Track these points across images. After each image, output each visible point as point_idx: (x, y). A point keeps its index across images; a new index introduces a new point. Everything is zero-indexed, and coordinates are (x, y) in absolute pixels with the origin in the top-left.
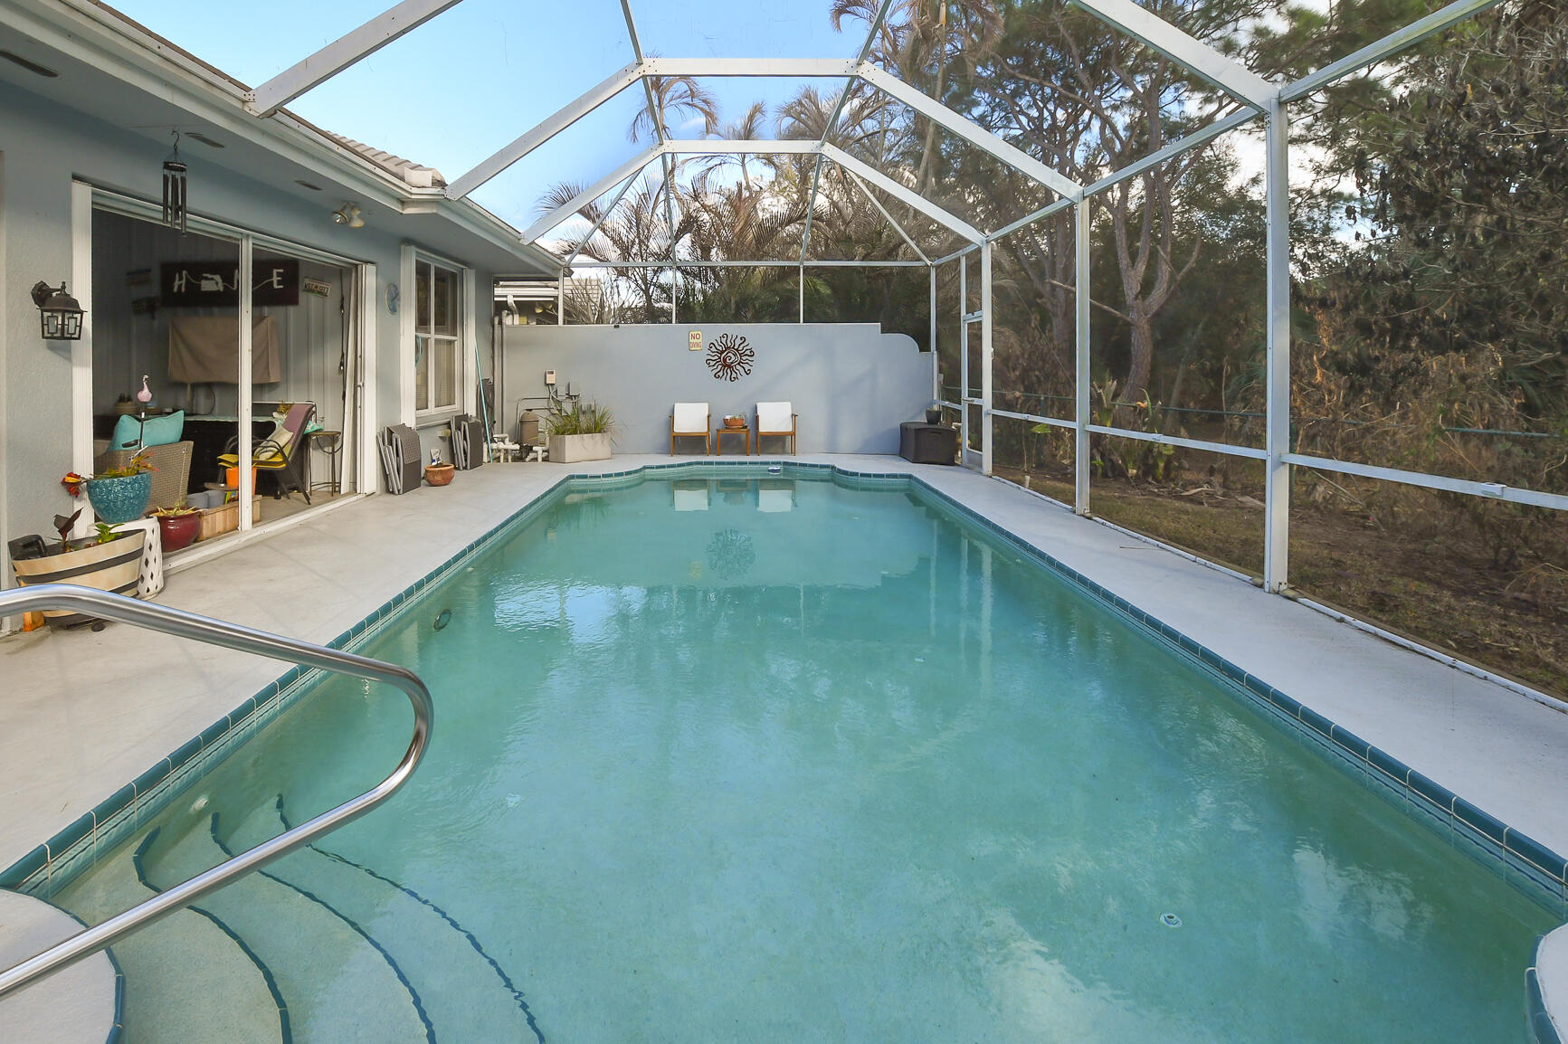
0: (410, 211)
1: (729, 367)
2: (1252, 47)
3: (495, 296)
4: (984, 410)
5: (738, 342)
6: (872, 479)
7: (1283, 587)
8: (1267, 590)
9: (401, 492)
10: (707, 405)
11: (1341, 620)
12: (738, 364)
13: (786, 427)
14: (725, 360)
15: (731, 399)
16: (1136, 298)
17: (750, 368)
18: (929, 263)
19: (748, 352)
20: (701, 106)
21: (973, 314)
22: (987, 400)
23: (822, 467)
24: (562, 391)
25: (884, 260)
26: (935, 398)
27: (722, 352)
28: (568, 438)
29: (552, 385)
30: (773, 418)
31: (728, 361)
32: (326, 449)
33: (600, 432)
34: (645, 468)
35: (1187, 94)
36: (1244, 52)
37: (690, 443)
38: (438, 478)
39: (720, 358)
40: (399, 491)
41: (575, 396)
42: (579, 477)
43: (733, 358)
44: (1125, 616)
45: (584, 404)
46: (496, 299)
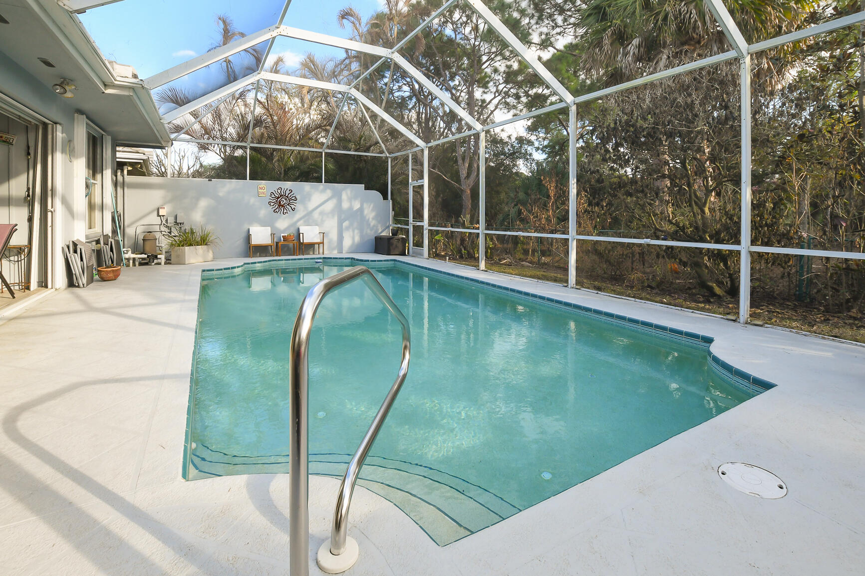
0: (109, 91)
1: (283, 206)
2: (504, 72)
3: (116, 158)
4: (425, 227)
5: (288, 192)
6: (377, 262)
7: (575, 285)
8: (569, 287)
9: (85, 285)
10: (269, 228)
11: (597, 293)
12: (288, 205)
13: (317, 240)
14: (280, 203)
15: (284, 224)
16: (465, 179)
17: (295, 207)
18: (388, 155)
19: (293, 198)
20: (252, 53)
21: (417, 181)
22: (425, 223)
23: (346, 258)
24: (171, 220)
25: (364, 152)
26: (391, 223)
27: (278, 198)
28: (187, 248)
29: (163, 216)
30: (310, 235)
31: (282, 203)
32: (12, 258)
33: (206, 245)
34: (245, 264)
35: (476, 88)
36: (501, 74)
37: (261, 250)
38: (111, 275)
39: (277, 201)
40: (83, 285)
41: (181, 223)
42: (208, 271)
43: (285, 201)
44: (537, 300)
45: (187, 227)
46: (117, 160)
